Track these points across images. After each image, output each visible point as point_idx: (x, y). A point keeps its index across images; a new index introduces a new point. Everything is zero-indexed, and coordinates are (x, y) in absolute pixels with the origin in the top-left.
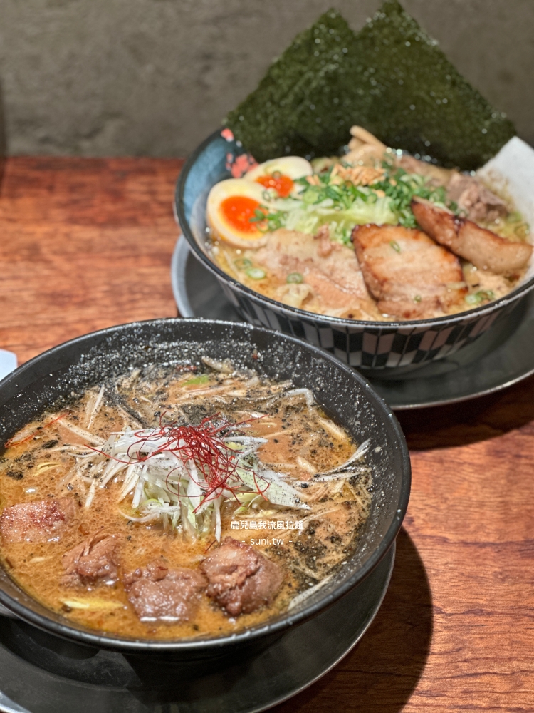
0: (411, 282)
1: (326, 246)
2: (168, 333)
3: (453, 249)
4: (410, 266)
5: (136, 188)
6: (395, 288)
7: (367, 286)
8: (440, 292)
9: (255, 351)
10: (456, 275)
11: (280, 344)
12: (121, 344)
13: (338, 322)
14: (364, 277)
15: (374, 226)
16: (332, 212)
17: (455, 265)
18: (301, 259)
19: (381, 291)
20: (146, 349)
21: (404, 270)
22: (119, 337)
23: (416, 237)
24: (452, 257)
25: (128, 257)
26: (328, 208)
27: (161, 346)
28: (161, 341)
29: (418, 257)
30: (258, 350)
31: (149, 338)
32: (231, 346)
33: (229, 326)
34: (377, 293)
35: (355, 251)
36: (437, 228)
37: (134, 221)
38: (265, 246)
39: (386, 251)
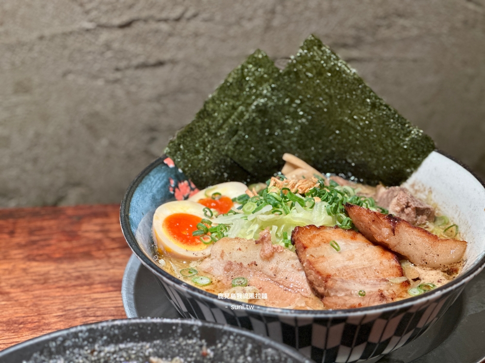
0: (353, 278)
1: (268, 249)
2: (115, 335)
3: (391, 247)
4: (351, 264)
5: (90, 229)
6: (339, 284)
7: (311, 283)
8: (383, 286)
9: (204, 348)
10: (396, 270)
11: (229, 338)
12: (65, 349)
13: (287, 313)
14: (307, 276)
15: (312, 227)
16: (272, 216)
17: (394, 262)
18: (245, 264)
19: (325, 288)
20: (92, 352)
21: (345, 268)
22: (64, 341)
23: (353, 238)
24: (390, 254)
25: (82, 285)
26: (267, 213)
27: (107, 349)
28: (107, 343)
29: (358, 255)
30: (208, 346)
31: (94, 341)
32: (179, 345)
33: (177, 325)
34: (321, 290)
35: (297, 252)
36: (374, 227)
37: (88, 255)
38: (209, 256)
39: (327, 250)
